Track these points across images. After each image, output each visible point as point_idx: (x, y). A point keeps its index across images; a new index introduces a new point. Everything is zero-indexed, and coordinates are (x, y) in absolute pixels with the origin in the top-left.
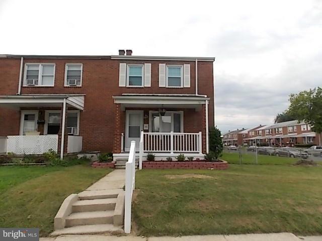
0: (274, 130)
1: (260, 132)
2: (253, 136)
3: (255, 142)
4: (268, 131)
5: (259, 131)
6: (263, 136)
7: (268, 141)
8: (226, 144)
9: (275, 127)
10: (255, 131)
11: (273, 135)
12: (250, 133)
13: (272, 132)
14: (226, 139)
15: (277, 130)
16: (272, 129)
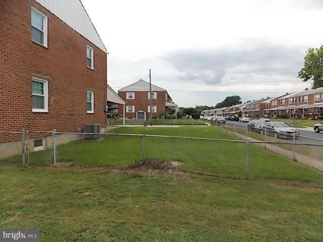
0: (298, 99)
1: (284, 101)
2: (276, 107)
3: (275, 114)
4: (292, 100)
5: (282, 100)
6: (286, 106)
7: (289, 112)
8: (247, 115)
9: (300, 95)
10: (279, 100)
11: (297, 105)
12: (273, 102)
13: (296, 101)
14: (248, 109)
15: (301, 99)
16: (296, 98)
